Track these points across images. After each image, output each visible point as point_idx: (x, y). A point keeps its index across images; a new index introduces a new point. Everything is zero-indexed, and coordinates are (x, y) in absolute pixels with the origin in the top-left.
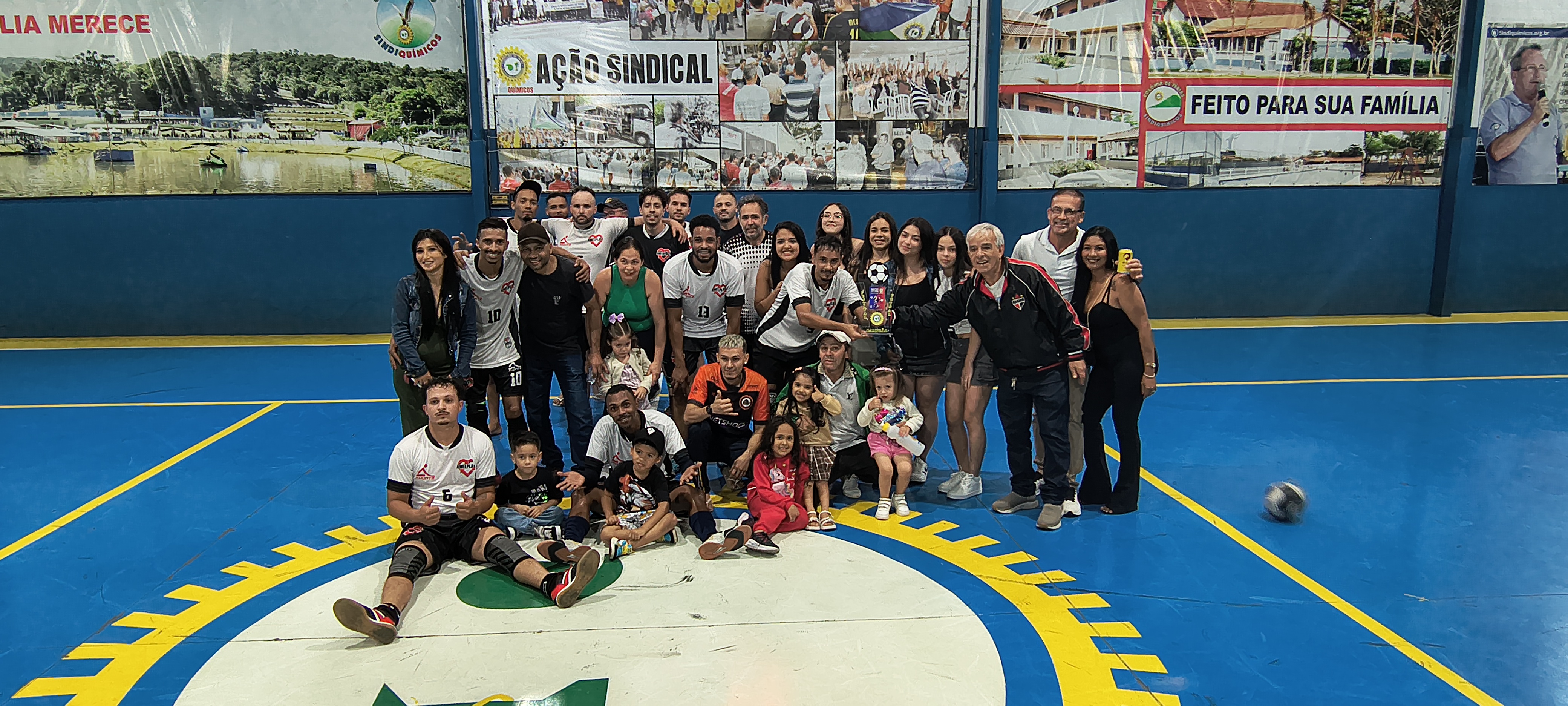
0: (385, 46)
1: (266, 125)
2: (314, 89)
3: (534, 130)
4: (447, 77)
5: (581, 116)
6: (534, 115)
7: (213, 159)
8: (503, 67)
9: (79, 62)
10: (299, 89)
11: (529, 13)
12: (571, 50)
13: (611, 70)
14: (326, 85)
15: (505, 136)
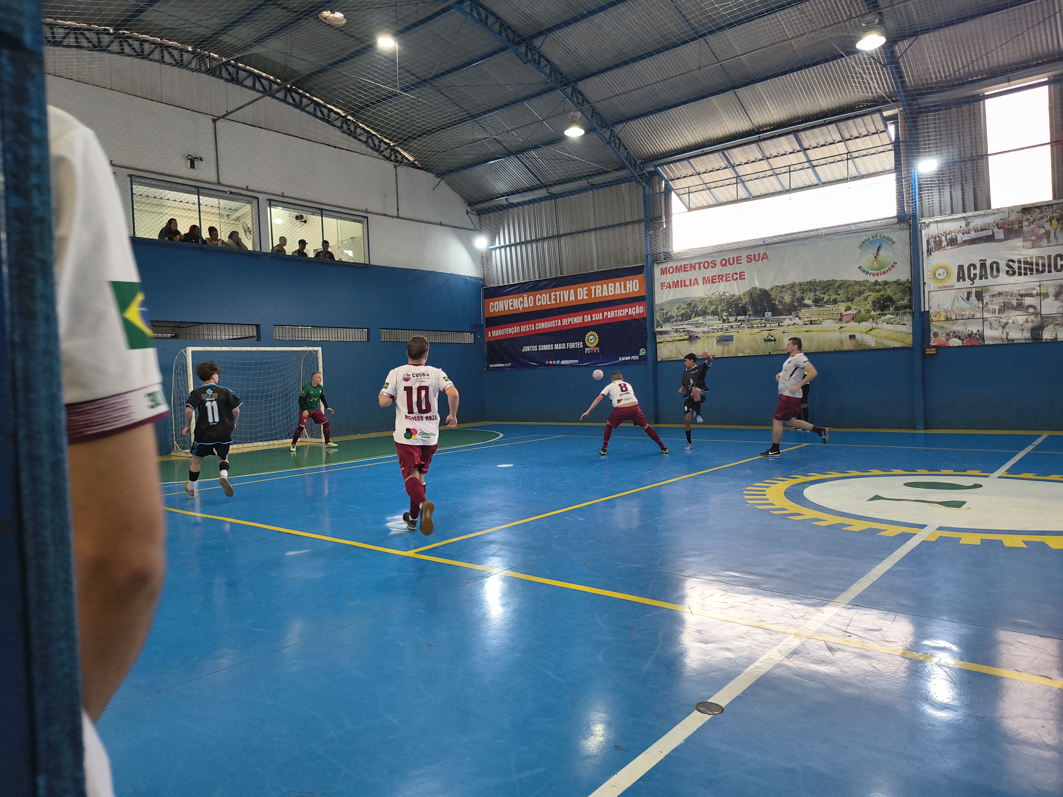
0: (864, 271)
1: (797, 318)
2: (823, 298)
3: (954, 309)
4: (900, 284)
5: (986, 298)
6: (954, 300)
7: (770, 337)
8: (935, 274)
9: (713, 296)
10: (815, 299)
11: (953, 242)
12: (980, 261)
13: (1008, 269)
14: (829, 295)
15: (935, 314)
